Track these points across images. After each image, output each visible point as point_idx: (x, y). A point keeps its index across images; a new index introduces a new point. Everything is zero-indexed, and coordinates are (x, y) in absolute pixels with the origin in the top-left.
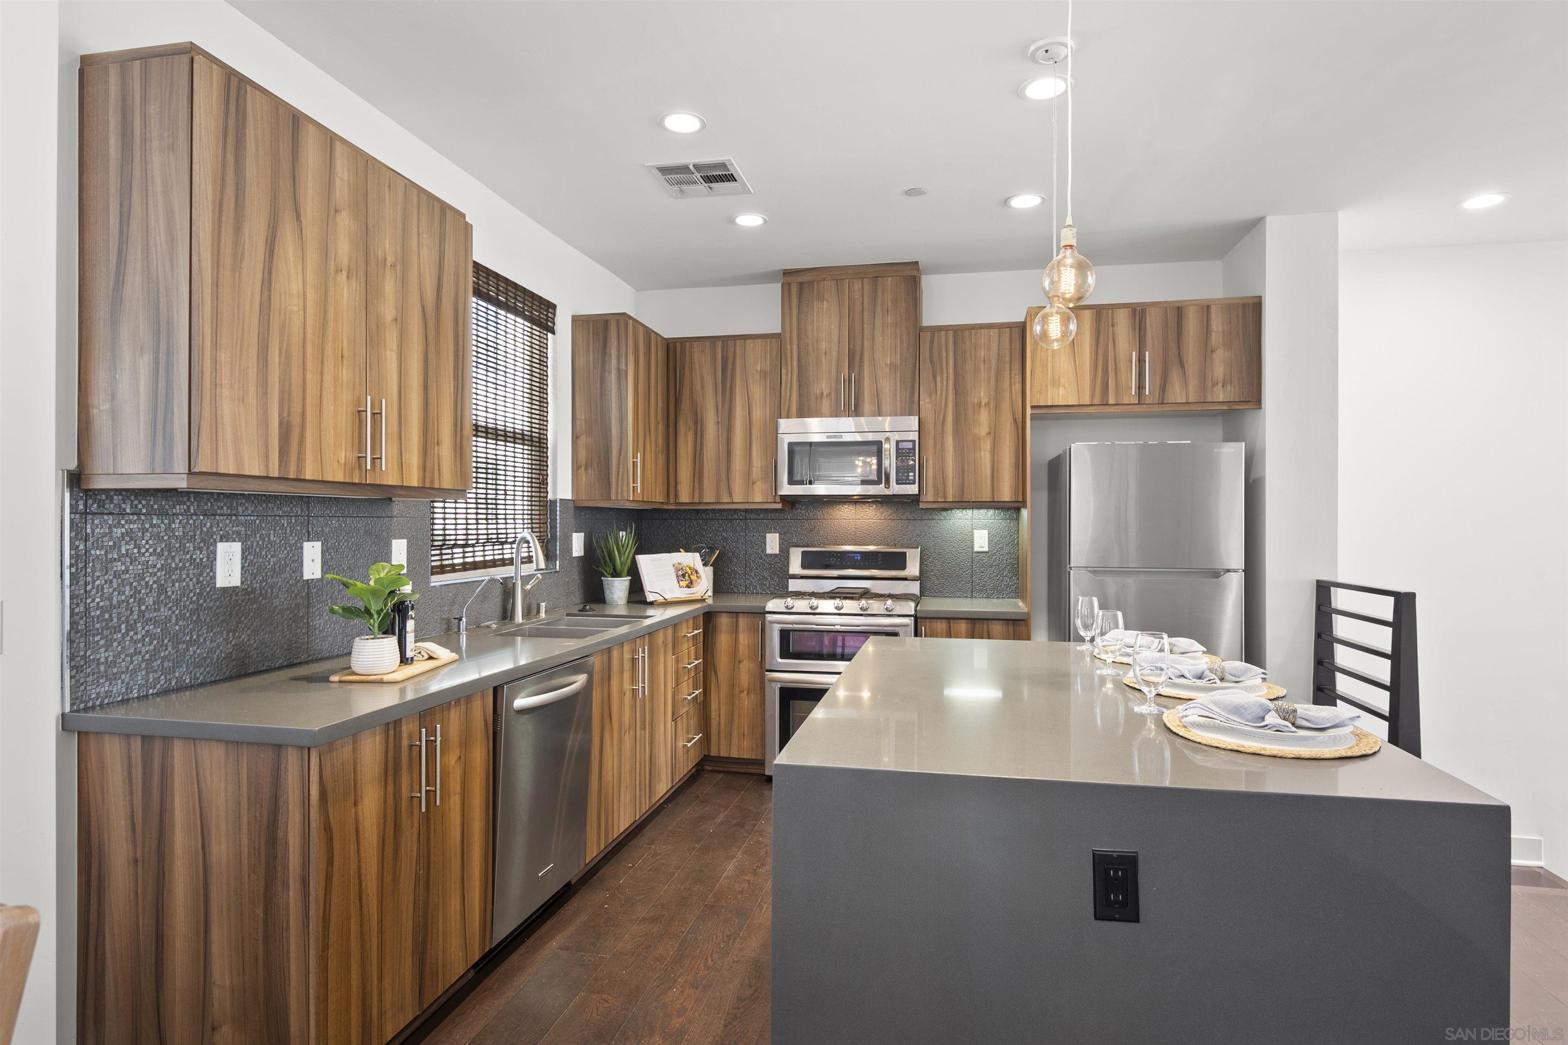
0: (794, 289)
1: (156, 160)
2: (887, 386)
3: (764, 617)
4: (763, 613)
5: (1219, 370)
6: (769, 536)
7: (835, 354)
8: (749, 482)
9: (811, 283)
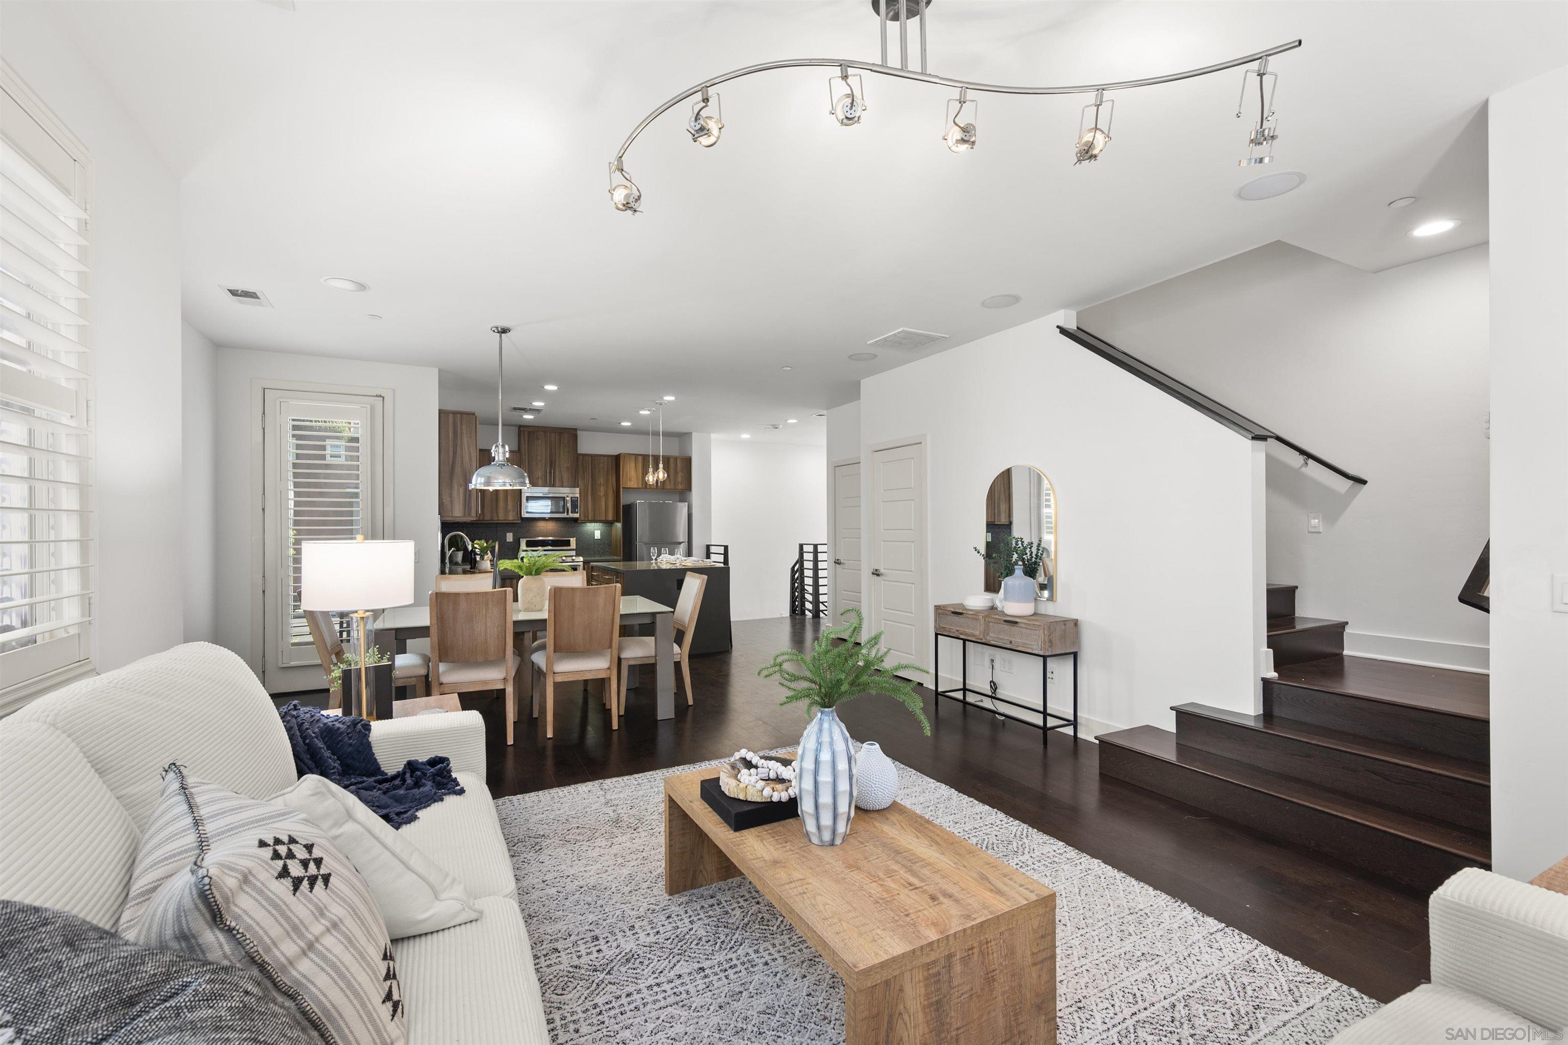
0: (523, 434)
1: (465, 440)
2: (565, 476)
5: (680, 479)
6: (508, 534)
7: (544, 461)
8: (506, 511)
9: (533, 432)
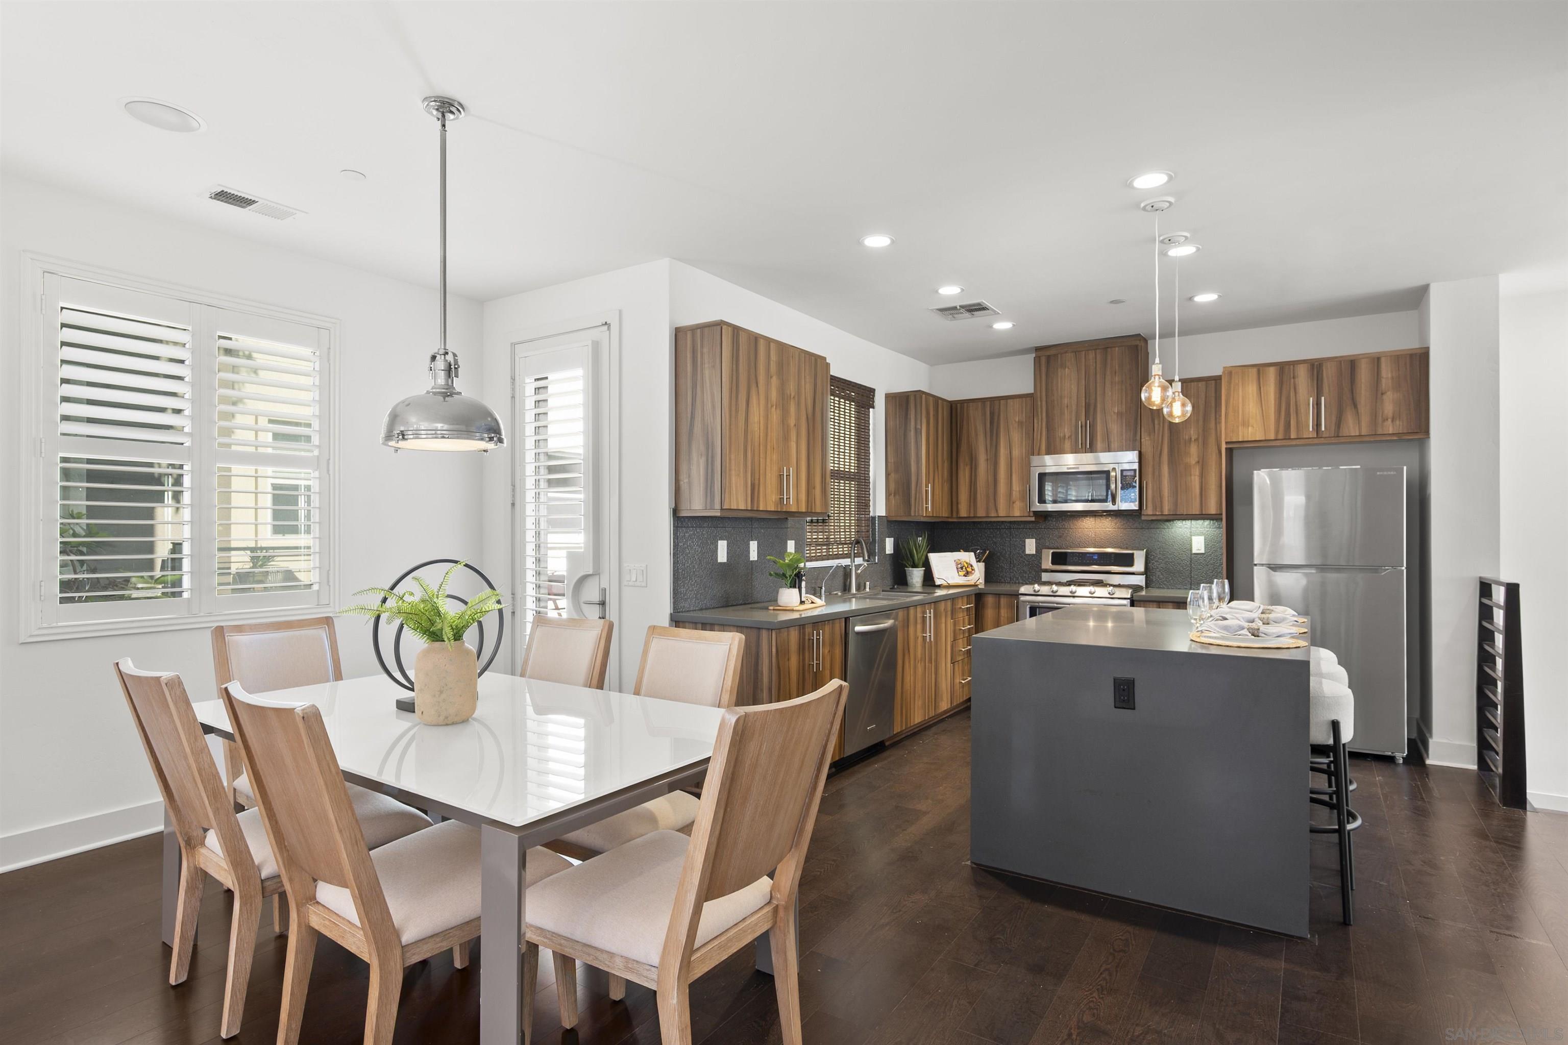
0: (1043, 360)
1: (707, 372)
2: (1115, 428)
3: (1018, 598)
4: (1017, 595)
5: (1389, 408)
6: (1027, 541)
7: (1074, 407)
8: (1010, 502)
9: (1056, 356)
